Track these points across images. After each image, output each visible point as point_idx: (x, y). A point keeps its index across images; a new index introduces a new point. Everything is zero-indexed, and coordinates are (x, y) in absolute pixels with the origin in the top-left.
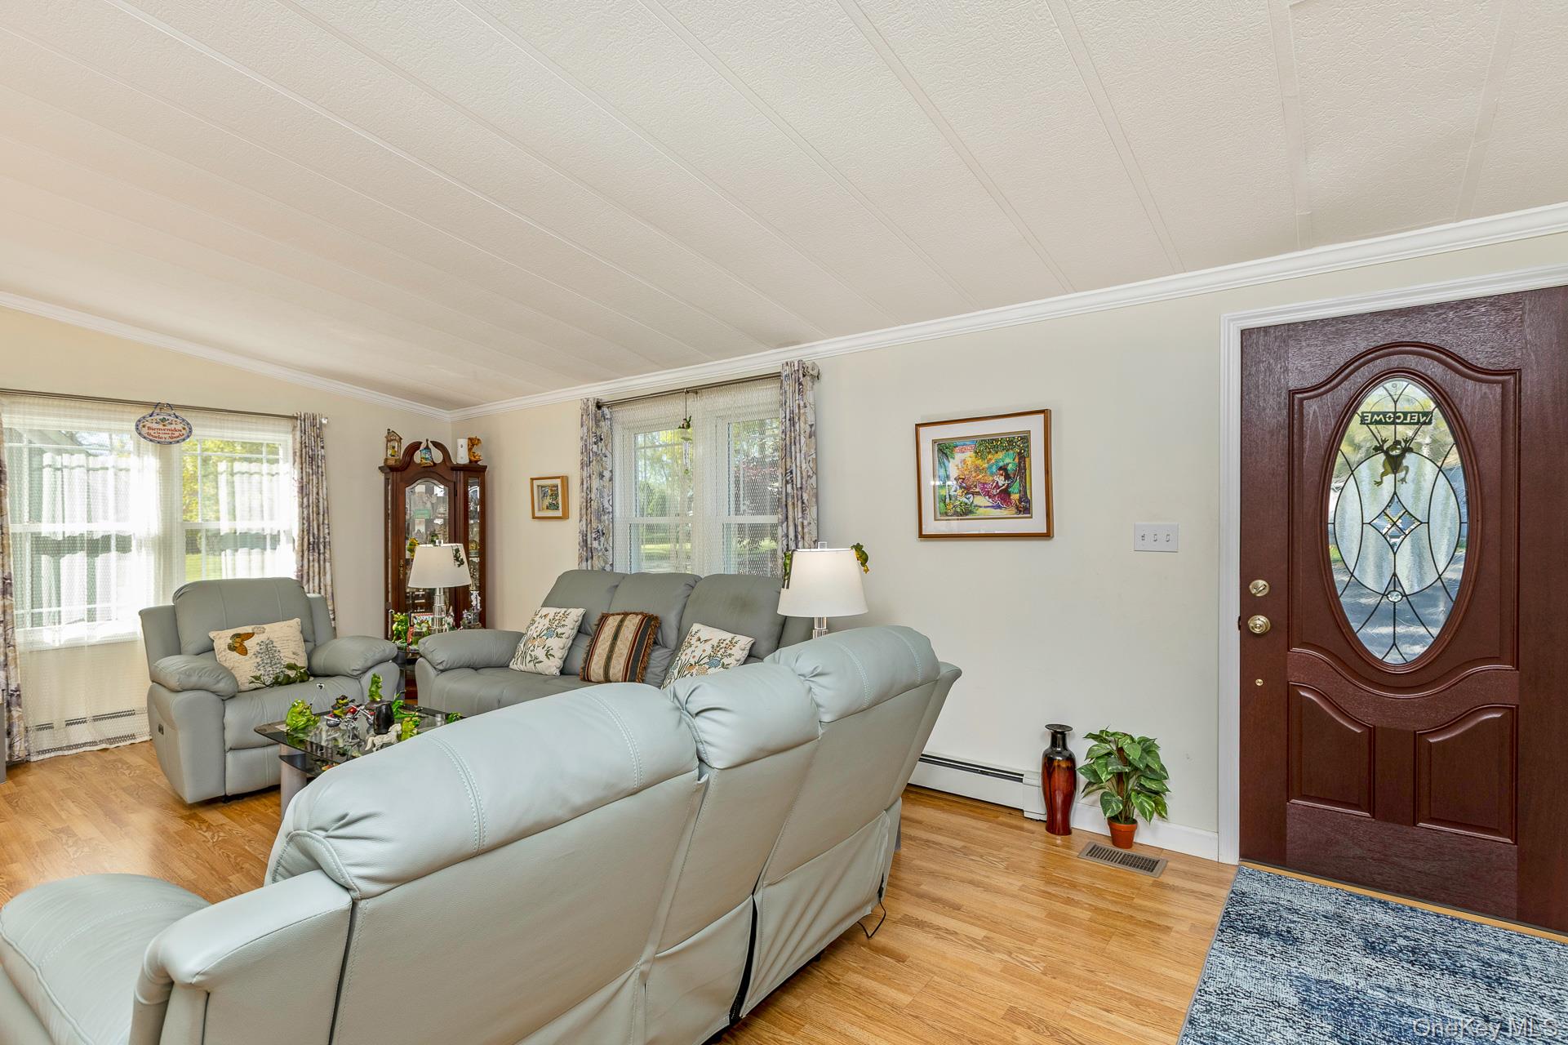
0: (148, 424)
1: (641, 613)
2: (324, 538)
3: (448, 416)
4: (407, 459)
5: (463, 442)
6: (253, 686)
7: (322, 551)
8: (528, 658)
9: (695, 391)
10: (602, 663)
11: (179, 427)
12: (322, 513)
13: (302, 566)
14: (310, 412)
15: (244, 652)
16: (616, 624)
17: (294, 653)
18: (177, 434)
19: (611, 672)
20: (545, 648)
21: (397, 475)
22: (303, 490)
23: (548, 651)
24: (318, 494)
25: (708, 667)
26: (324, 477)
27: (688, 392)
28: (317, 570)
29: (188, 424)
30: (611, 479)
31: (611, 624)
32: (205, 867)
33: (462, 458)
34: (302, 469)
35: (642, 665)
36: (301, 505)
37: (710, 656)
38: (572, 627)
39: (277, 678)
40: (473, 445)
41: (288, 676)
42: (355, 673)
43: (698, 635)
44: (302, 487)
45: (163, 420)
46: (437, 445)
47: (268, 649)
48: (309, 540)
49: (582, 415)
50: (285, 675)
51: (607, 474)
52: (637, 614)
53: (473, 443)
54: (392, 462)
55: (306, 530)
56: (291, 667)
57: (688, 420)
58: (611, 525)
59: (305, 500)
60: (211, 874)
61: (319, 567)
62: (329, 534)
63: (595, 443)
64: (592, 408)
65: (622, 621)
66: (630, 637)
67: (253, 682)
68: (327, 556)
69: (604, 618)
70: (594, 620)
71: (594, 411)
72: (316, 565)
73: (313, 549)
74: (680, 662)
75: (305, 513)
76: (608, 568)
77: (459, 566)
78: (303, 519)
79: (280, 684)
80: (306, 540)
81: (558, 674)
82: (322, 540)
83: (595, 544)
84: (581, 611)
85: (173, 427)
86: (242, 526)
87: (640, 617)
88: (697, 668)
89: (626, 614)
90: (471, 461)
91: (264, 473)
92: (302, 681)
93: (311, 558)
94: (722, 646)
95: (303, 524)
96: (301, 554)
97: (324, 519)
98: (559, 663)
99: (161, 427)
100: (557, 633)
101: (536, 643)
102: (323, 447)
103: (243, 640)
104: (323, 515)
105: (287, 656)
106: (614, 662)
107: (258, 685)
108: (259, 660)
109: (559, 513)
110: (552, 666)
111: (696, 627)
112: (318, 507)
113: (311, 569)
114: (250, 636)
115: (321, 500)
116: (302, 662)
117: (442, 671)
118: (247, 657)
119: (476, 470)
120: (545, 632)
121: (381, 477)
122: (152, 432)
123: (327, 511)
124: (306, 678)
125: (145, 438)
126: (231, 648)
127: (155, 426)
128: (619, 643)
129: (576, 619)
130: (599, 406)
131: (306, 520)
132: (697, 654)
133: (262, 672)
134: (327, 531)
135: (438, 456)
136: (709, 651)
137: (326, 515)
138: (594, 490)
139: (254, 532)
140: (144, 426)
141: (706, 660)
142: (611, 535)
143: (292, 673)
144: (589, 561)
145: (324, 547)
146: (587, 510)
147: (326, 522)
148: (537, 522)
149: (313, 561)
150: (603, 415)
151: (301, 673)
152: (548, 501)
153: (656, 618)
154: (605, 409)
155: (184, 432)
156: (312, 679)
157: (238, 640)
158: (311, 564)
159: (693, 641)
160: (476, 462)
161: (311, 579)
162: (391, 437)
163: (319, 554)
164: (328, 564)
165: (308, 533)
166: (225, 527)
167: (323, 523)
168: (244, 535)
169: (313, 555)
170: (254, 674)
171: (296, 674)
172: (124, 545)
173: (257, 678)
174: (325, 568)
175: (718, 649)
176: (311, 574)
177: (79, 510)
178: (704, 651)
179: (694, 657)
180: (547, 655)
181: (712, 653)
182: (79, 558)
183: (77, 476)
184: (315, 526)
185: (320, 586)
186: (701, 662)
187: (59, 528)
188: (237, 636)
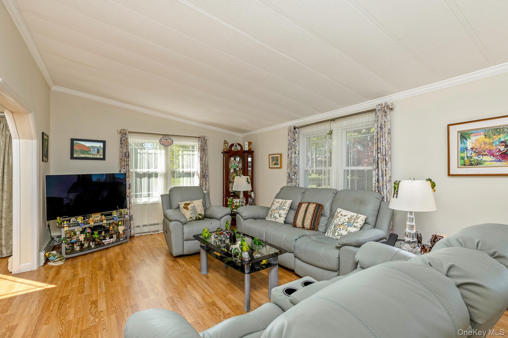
0: (162, 140)
1: (316, 203)
2: (207, 174)
3: (241, 135)
4: (230, 149)
5: (247, 143)
6: (190, 220)
7: (206, 178)
8: (273, 217)
9: (333, 120)
10: (301, 220)
11: (170, 141)
13: (201, 182)
14: (203, 135)
15: (188, 209)
16: (306, 207)
17: (201, 210)
18: (169, 143)
19: (305, 224)
20: (279, 214)
21: (227, 154)
22: (201, 159)
23: (280, 215)
24: (205, 160)
25: (347, 226)
26: (207, 155)
27: (331, 120)
29: (172, 140)
30: (299, 154)
31: (304, 207)
32: (180, 280)
33: (246, 148)
34: (201, 153)
35: (317, 223)
36: (201, 164)
37: (348, 222)
38: (288, 206)
39: (196, 218)
40: (250, 144)
41: (199, 217)
42: (219, 218)
43: (341, 213)
45: (166, 139)
46: (239, 144)
47: (194, 209)
48: (203, 174)
49: (289, 132)
51: (297, 152)
52: (314, 203)
53: (250, 143)
54: (225, 150)
55: (202, 172)
56: (200, 215)
57: (331, 131)
58: (298, 170)
59: (202, 162)
60: (182, 283)
61: (205, 183)
62: (208, 173)
63: (294, 141)
64: (293, 129)
65: (308, 206)
66: (312, 212)
68: (207, 179)
69: (300, 204)
70: (297, 204)
71: (293, 130)
72: (205, 182)
73: (204, 177)
74: (334, 223)
75: (202, 166)
76: (297, 185)
77: (248, 184)
78: (201, 168)
79: (197, 220)
80: (202, 174)
81: (284, 223)
82: (206, 175)
83: (293, 177)
84: (291, 201)
85: (168, 141)
86: (185, 170)
87: (315, 204)
88: (342, 226)
89: (309, 203)
90: (249, 149)
91: (191, 154)
92: (203, 219)
93: (203, 180)
94: (353, 218)
95: (201, 170)
96: (200, 179)
97: (207, 168)
98: (284, 219)
99: (166, 141)
100: (283, 209)
101: (275, 212)
102: (207, 146)
105: (199, 211)
106: (306, 221)
107: (191, 220)
108: (191, 212)
109: (279, 166)
110: (281, 220)
111: (339, 210)
112: (205, 164)
113: (203, 183)
114: (189, 204)
115: (206, 162)
116: (203, 213)
117: (245, 219)
118: (188, 211)
119: (250, 152)
120: (278, 208)
121: (222, 155)
122: (163, 142)
123: (207, 166)
124: (204, 218)
125: (162, 144)
126: (184, 208)
127: (164, 141)
128: (307, 214)
129: (289, 204)
130: (295, 128)
131: (202, 168)
132: (342, 220)
133: (192, 216)
134: (207, 172)
135: (239, 148)
136: (347, 220)
137: (207, 167)
138: (293, 158)
139: (188, 172)
140: (161, 141)
141: (346, 223)
142: (298, 174)
143: (200, 217)
144: (291, 183)
146: (290, 165)
147: (207, 169)
148: (271, 169)
149: (204, 181)
150: (296, 132)
151: (203, 216)
152: (275, 162)
153: (322, 205)
154: (297, 129)
156: (206, 219)
157: (186, 205)
158: (203, 182)
159: (339, 215)
160: (251, 149)
161: (203, 187)
162: (225, 142)
163: (205, 179)
164: (208, 182)
165: (203, 172)
166: (181, 170)
168: (186, 173)
170: (190, 216)
172: (156, 175)
173: (191, 218)
174: (207, 183)
175: (351, 219)
176: (203, 185)
177: (146, 165)
178: (345, 220)
179: (340, 222)
180: (279, 216)
181: (348, 221)
182: (146, 179)
183: (146, 156)
184: (204, 170)
185: (205, 189)
186: (344, 224)
187: (141, 170)
188: (185, 204)
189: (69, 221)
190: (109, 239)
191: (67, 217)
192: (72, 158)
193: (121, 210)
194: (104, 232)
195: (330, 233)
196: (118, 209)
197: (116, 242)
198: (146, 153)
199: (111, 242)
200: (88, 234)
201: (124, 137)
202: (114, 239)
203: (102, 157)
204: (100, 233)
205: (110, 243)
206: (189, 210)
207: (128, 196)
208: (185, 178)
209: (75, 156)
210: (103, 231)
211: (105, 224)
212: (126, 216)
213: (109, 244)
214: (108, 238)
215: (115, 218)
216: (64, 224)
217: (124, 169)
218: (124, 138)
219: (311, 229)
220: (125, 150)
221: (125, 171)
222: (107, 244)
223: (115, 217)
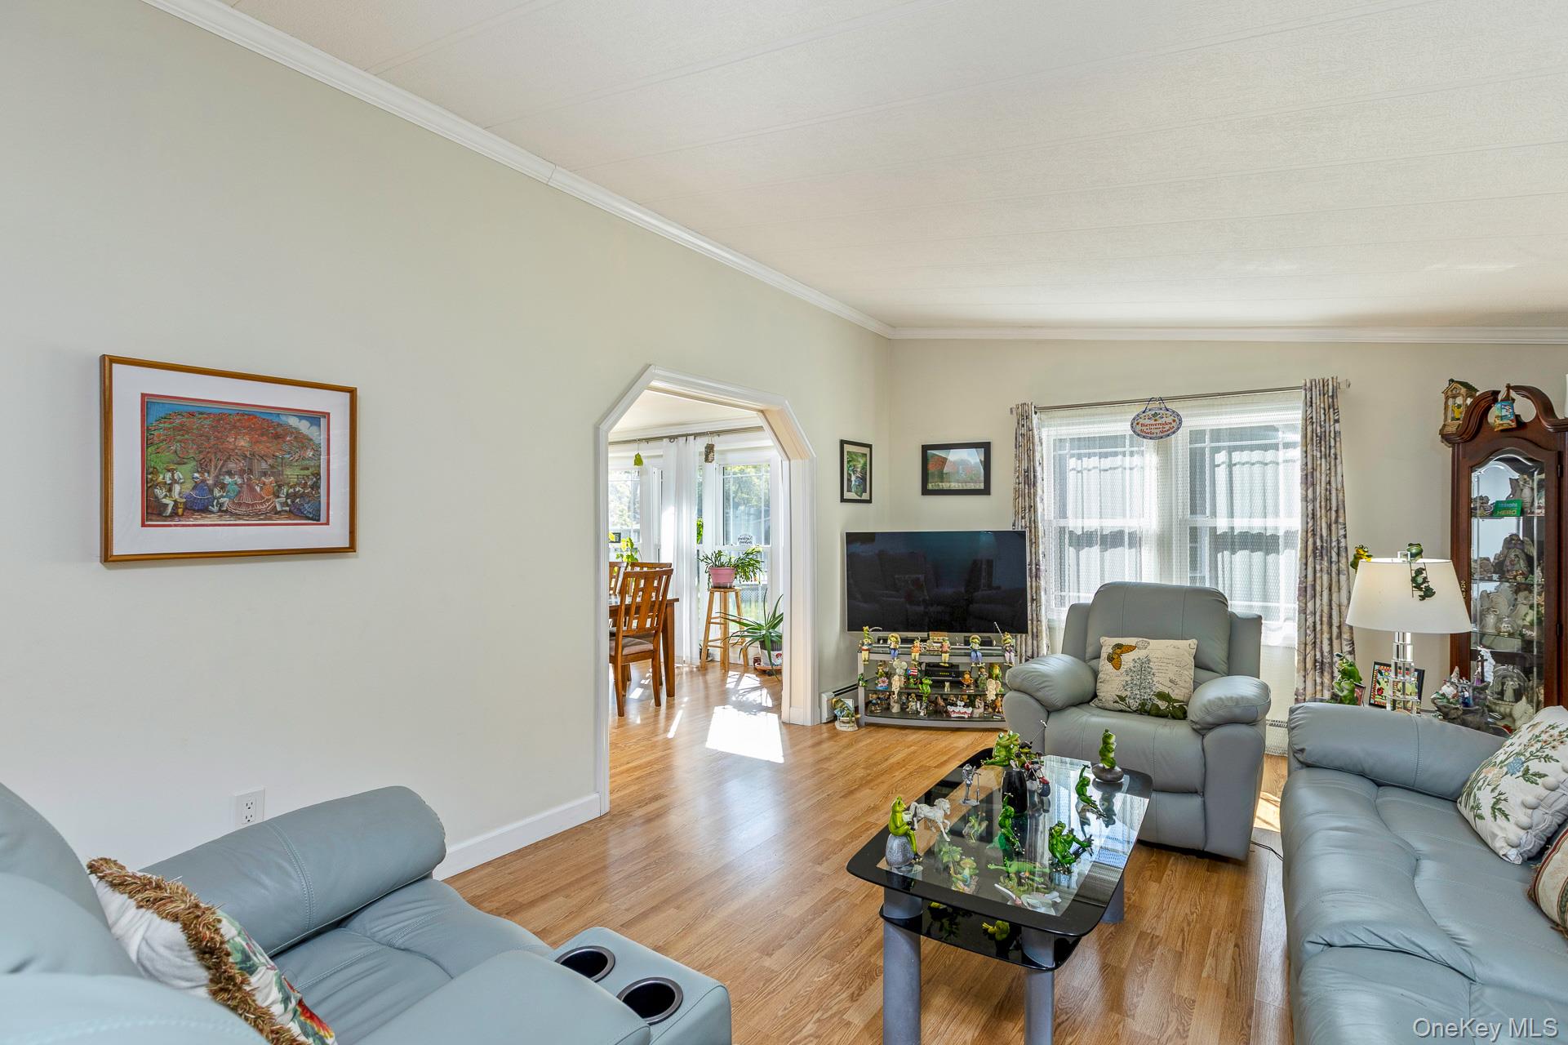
0: (1141, 421)
2: (1338, 542)
4: (1475, 421)
6: (1118, 707)
7: (1334, 559)
11: (1169, 420)
12: (1334, 508)
13: (1306, 576)
14: (1319, 376)
15: (1117, 667)
17: (1171, 681)
18: (1167, 427)
21: (1461, 448)
22: (1308, 479)
24: (1329, 483)
26: (1338, 461)
28: (1326, 584)
29: (1178, 415)
34: (1306, 452)
36: (1305, 499)
39: (1143, 705)
41: (1158, 706)
42: (1195, 726)
44: (1307, 475)
45: (1155, 415)
46: (1527, 391)
47: (1144, 667)
48: (1315, 543)
50: (1153, 704)
54: (1454, 429)
55: (1310, 531)
56: (1163, 696)
59: (1310, 491)
61: (1328, 580)
62: (1345, 536)
67: (1118, 702)
72: (1325, 577)
73: (1322, 556)
77: (1423, 598)
78: (1308, 516)
79: (1148, 713)
80: (1310, 541)
82: (1334, 544)
85: (1163, 420)
86: (1241, 524)
91: (1280, 460)
92: (1167, 718)
93: (1318, 568)
95: (1307, 523)
96: (1304, 561)
97: (1336, 517)
99: (1153, 422)
100: (1527, 770)
101: (1489, 776)
102: (1336, 422)
103: (1122, 652)
104: (1337, 511)
105: (1161, 684)
107: (1123, 707)
108: (1128, 678)
112: (1328, 500)
113: (1318, 582)
114: (1131, 648)
115: (1333, 491)
116: (1177, 694)
118: (1118, 672)
120: (1511, 759)
122: (1144, 428)
123: (1341, 507)
124: (1173, 714)
125: (1138, 435)
126: (1110, 659)
127: (1147, 422)
131: (1311, 517)
133: (1129, 693)
134: (1342, 532)
137: (1341, 511)
139: (1255, 532)
140: (1138, 424)
143: (1163, 705)
145: (1338, 554)
147: (1341, 520)
149: (1321, 570)
151: (1173, 707)
155: (1174, 424)
156: (1184, 718)
157: (1119, 651)
158: (1318, 575)
161: (1318, 595)
162: (1455, 388)
163: (1329, 562)
165: (1314, 535)
166: (1223, 524)
167: (1336, 522)
168: (1245, 535)
169: (1321, 564)
170: (1120, 693)
171: (1167, 707)
173: (1122, 699)
174: (1338, 582)
176: (1318, 588)
177: (1095, 508)
180: (1493, 808)
182: (1096, 549)
183: (1094, 474)
184: (1324, 525)
185: (1330, 605)
187: (1079, 523)
188: (1119, 646)
189: (885, 641)
190: (964, 706)
191: (880, 630)
192: (926, 491)
193: (1008, 636)
194: (947, 684)
196: (998, 632)
197: (983, 719)
198: (1094, 468)
199: (966, 716)
200: (912, 680)
201: (1023, 426)
202: (976, 711)
203: (982, 486)
204: (938, 684)
205: (964, 718)
206: (1122, 670)
207: (1033, 600)
208: (1241, 556)
209: (930, 486)
210: (948, 681)
211: (945, 663)
212: (1007, 654)
213: (961, 719)
214: (963, 704)
215: (973, 654)
216: (863, 644)
217: (1022, 518)
218: (1023, 430)
220: (1025, 465)
221: (1023, 525)
222: (959, 717)
223: (975, 651)
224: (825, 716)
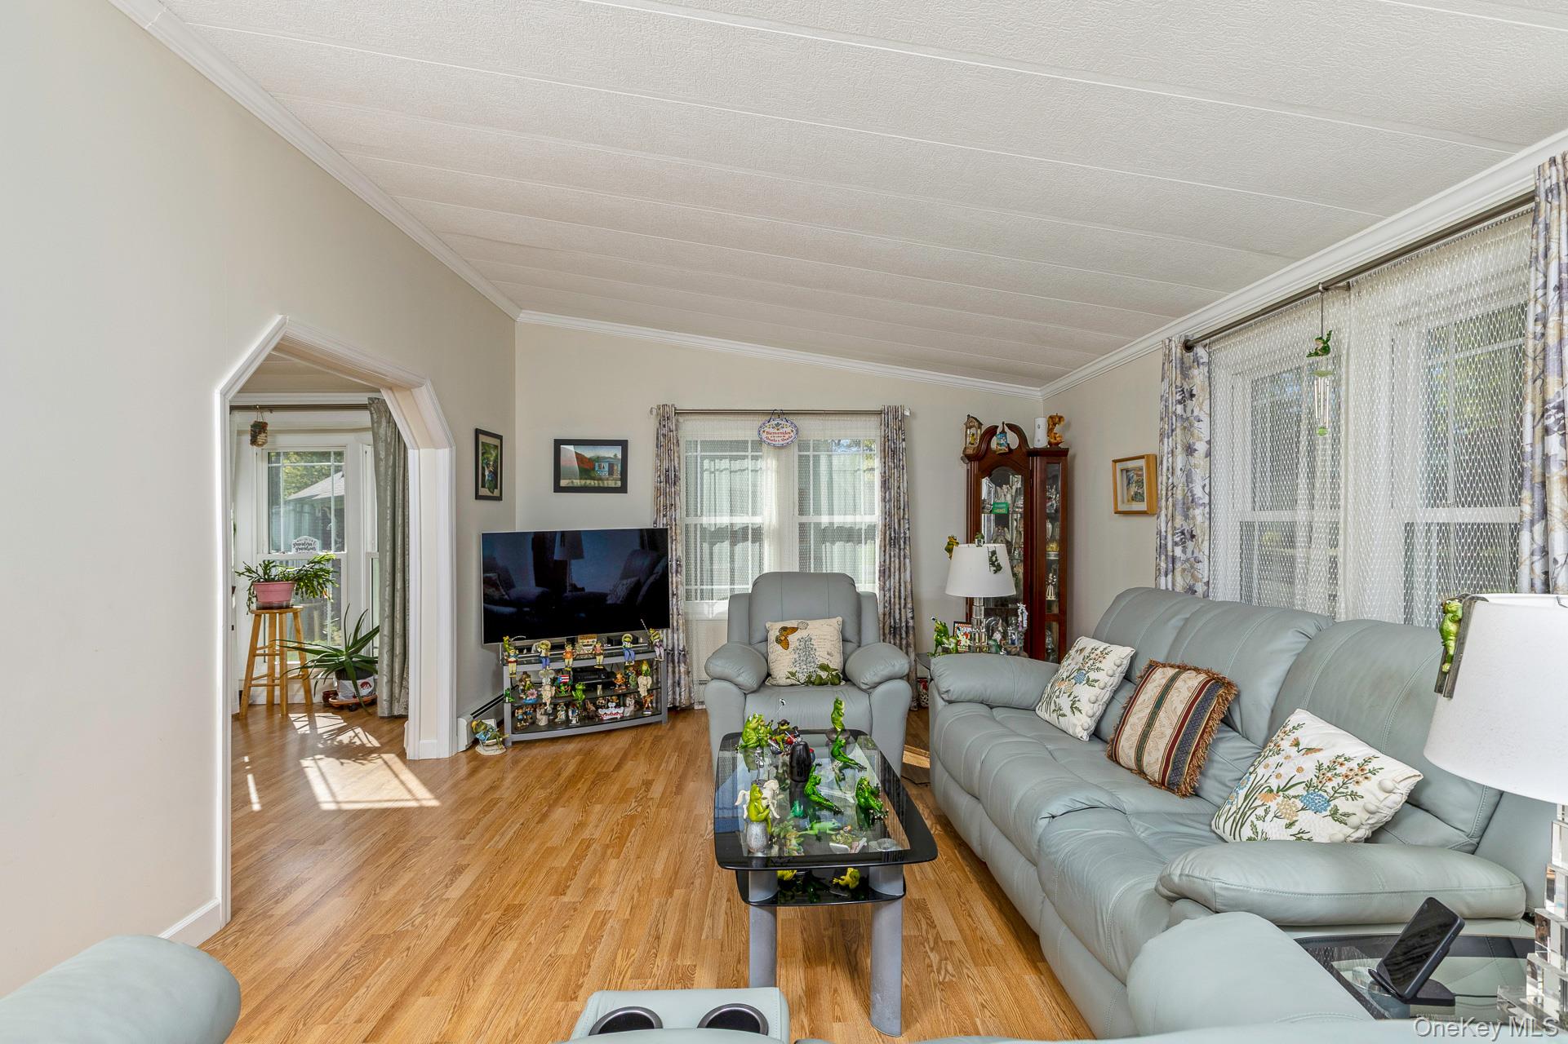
0: (767, 429)
1: (1207, 672)
2: (905, 533)
3: (1039, 394)
4: (984, 446)
5: (1042, 422)
6: (789, 682)
7: (902, 547)
8: (1053, 707)
9: (1341, 284)
10: (1135, 739)
11: (789, 430)
12: (902, 508)
13: (884, 561)
14: (893, 404)
15: (786, 645)
16: (1164, 682)
17: (828, 654)
18: (787, 436)
19: (1146, 759)
20: (1070, 697)
21: (975, 465)
22: (885, 484)
23: (1073, 702)
24: (899, 488)
25: (1300, 805)
26: (905, 470)
27: (1326, 289)
28: (897, 566)
29: (796, 427)
30: (1209, 454)
31: (1160, 677)
33: (1039, 441)
34: (885, 463)
35: (1194, 762)
36: (884, 500)
37: (1309, 785)
38: (1110, 673)
39: (810, 677)
40: (1055, 424)
41: (821, 676)
42: (864, 687)
43: (1297, 734)
44: (885, 481)
45: (778, 425)
46: (1013, 428)
47: (807, 645)
48: (890, 535)
49: (1164, 364)
50: (817, 675)
51: (1201, 447)
52: (1197, 670)
53: (1054, 421)
54: (970, 452)
55: (887, 526)
56: (824, 667)
57: (1325, 338)
58: (1207, 523)
59: (887, 494)
61: (900, 563)
62: (909, 529)
63: (1180, 402)
64: (1177, 350)
65: (1173, 679)
66: (1180, 708)
67: (789, 678)
68: (908, 552)
69: (1152, 667)
70: (1141, 666)
71: (1179, 355)
72: (897, 561)
73: (894, 544)
74: (1253, 776)
75: (887, 507)
76: (1200, 588)
77: (996, 572)
78: (886, 513)
79: (813, 683)
80: (887, 533)
81: (1085, 736)
82: (902, 535)
83: (1178, 551)
84: (1128, 651)
85: (784, 430)
86: (838, 520)
87: (1202, 677)
88: (1280, 799)
89: (1183, 668)
90: (1050, 443)
92: (833, 684)
93: (892, 554)
94: (1339, 770)
95: (886, 519)
96: (883, 549)
97: (904, 514)
98: (1090, 723)
99: (776, 431)
100: (1088, 679)
101: (1063, 687)
102: (904, 440)
103: (788, 634)
104: (904, 510)
105: (822, 657)
106: (1150, 744)
107: (794, 682)
108: (797, 656)
109: (1142, 506)
110: (1081, 726)
111: (1300, 716)
112: (899, 501)
113: (892, 565)
114: (794, 630)
115: (902, 494)
116: (836, 664)
117: (950, 702)
118: (787, 652)
119: (1057, 454)
120: (1075, 674)
122: (769, 436)
123: (907, 505)
124: (837, 681)
125: (764, 442)
126: (778, 641)
127: (772, 430)
128: (1162, 714)
129: (1118, 662)
130: (1188, 346)
131: (887, 514)
132: (1287, 771)
133: (798, 669)
134: (907, 526)
135: (1013, 440)
136: (1310, 774)
137: (906, 509)
138: (1178, 472)
139: (848, 526)
140: (764, 432)
141: (1300, 790)
143: (824, 675)
144: (1170, 576)
145: (905, 543)
146: (1167, 500)
147: (906, 517)
148: (1120, 519)
149: (894, 556)
150: (1196, 360)
151: (832, 675)
152: (1134, 489)
153: (1229, 685)
154: (1200, 351)
155: (792, 434)
156: (843, 683)
157: (785, 633)
158: (892, 560)
159: (1285, 744)
160: (1057, 444)
161: (892, 575)
162: (972, 422)
163: (900, 549)
164: (908, 561)
165: (889, 528)
166: (825, 519)
167: (903, 518)
168: (841, 529)
169: (894, 551)
170: (790, 670)
171: (828, 676)
172: (757, 534)
173: (793, 674)
174: (905, 564)
175: (1329, 775)
176: (892, 569)
177: (726, 505)
178: (1300, 770)
179: (1278, 776)
180: (1071, 707)
181: (1315, 780)
182: (726, 544)
183: (725, 476)
184: (896, 520)
185: (900, 582)
186: (1291, 792)
187: (712, 520)
188: (784, 629)
189: (529, 650)
190: (615, 707)
191: (523, 639)
192: (558, 488)
193: (652, 631)
194: (600, 687)
195: (1225, 822)
196: (644, 629)
197: (633, 717)
198: (725, 469)
199: (619, 716)
200: (563, 688)
201: (664, 426)
202: (627, 710)
203: (619, 484)
204: (590, 688)
205: (616, 718)
206: (790, 649)
207: (673, 595)
208: (838, 546)
209: (563, 483)
210: (599, 683)
211: (599, 665)
212: (657, 650)
213: (614, 720)
214: (614, 704)
215: (627, 653)
216: (509, 656)
217: (664, 516)
218: (665, 431)
219: (1163, 784)
220: (665, 465)
221: (665, 522)
222: (611, 719)
223: (628, 649)
224: (464, 742)
